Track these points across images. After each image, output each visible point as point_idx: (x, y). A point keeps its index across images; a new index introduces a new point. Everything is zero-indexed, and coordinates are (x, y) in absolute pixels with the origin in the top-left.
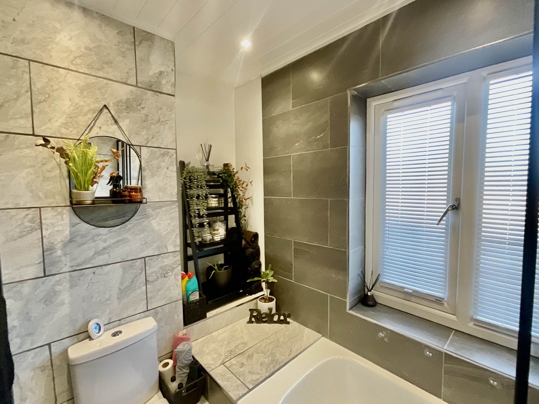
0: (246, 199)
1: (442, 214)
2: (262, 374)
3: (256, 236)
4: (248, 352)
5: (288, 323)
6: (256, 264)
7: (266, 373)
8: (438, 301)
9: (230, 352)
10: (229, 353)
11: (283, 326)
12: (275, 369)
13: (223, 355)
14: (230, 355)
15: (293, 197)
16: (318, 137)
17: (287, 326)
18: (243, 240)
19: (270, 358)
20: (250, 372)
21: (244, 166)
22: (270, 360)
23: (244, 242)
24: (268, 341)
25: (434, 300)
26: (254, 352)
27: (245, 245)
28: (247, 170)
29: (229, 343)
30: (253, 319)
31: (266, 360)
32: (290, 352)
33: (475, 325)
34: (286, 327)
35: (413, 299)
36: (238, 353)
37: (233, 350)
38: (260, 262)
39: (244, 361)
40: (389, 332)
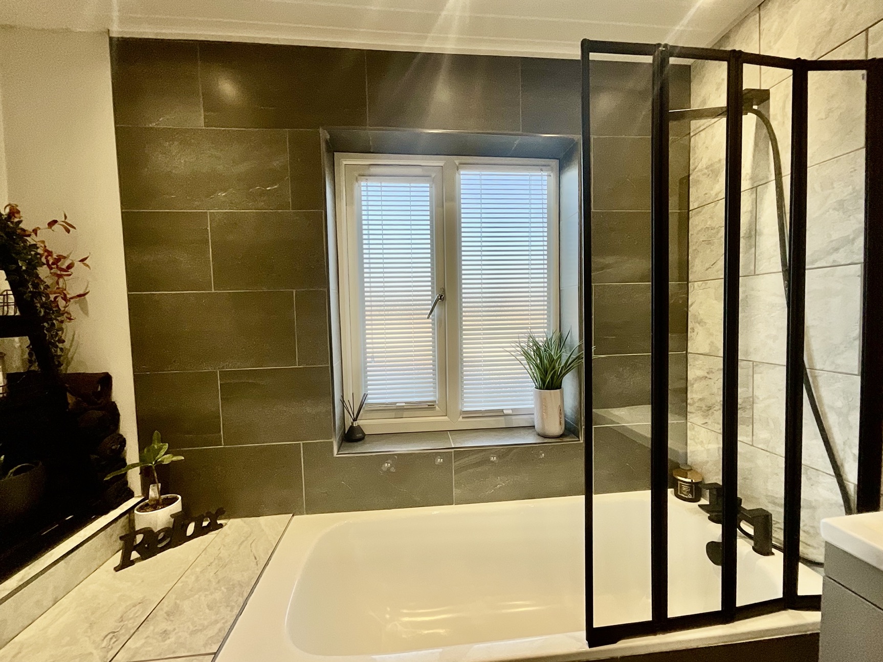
0: (68, 296)
1: (429, 311)
2: (223, 618)
3: (106, 380)
4: (162, 609)
5: (221, 526)
6: (113, 442)
7: (231, 611)
8: (431, 406)
9: (111, 635)
10: (111, 638)
11: (212, 535)
12: (246, 595)
13: (94, 652)
14: (114, 640)
15: (215, 290)
16: (268, 189)
17: (220, 531)
18: (68, 394)
19: (223, 588)
20: (193, 633)
21: (60, 218)
22: (225, 591)
23: (71, 399)
24: (198, 570)
25: (427, 406)
26: (178, 602)
27: (77, 404)
28: (68, 231)
29: (91, 625)
30: (135, 555)
31: (218, 595)
32: (256, 558)
33: (463, 417)
34: (217, 534)
35: (406, 414)
36: (135, 624)
37: (115, 629)
38: (121, 436)
39: (164, 625)
40: (396, 457)
